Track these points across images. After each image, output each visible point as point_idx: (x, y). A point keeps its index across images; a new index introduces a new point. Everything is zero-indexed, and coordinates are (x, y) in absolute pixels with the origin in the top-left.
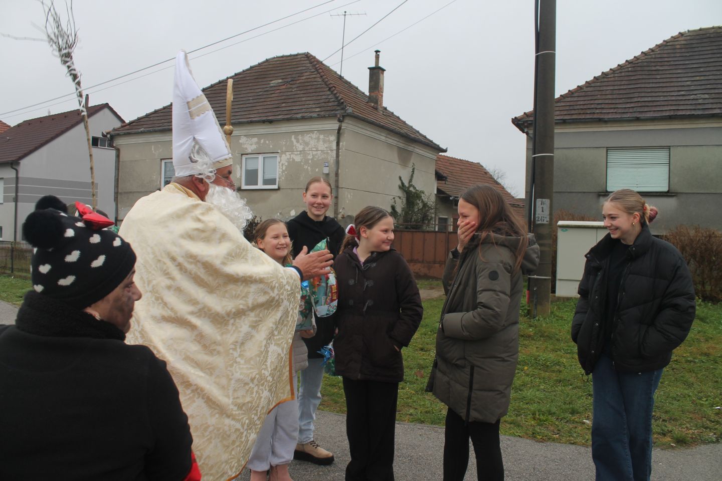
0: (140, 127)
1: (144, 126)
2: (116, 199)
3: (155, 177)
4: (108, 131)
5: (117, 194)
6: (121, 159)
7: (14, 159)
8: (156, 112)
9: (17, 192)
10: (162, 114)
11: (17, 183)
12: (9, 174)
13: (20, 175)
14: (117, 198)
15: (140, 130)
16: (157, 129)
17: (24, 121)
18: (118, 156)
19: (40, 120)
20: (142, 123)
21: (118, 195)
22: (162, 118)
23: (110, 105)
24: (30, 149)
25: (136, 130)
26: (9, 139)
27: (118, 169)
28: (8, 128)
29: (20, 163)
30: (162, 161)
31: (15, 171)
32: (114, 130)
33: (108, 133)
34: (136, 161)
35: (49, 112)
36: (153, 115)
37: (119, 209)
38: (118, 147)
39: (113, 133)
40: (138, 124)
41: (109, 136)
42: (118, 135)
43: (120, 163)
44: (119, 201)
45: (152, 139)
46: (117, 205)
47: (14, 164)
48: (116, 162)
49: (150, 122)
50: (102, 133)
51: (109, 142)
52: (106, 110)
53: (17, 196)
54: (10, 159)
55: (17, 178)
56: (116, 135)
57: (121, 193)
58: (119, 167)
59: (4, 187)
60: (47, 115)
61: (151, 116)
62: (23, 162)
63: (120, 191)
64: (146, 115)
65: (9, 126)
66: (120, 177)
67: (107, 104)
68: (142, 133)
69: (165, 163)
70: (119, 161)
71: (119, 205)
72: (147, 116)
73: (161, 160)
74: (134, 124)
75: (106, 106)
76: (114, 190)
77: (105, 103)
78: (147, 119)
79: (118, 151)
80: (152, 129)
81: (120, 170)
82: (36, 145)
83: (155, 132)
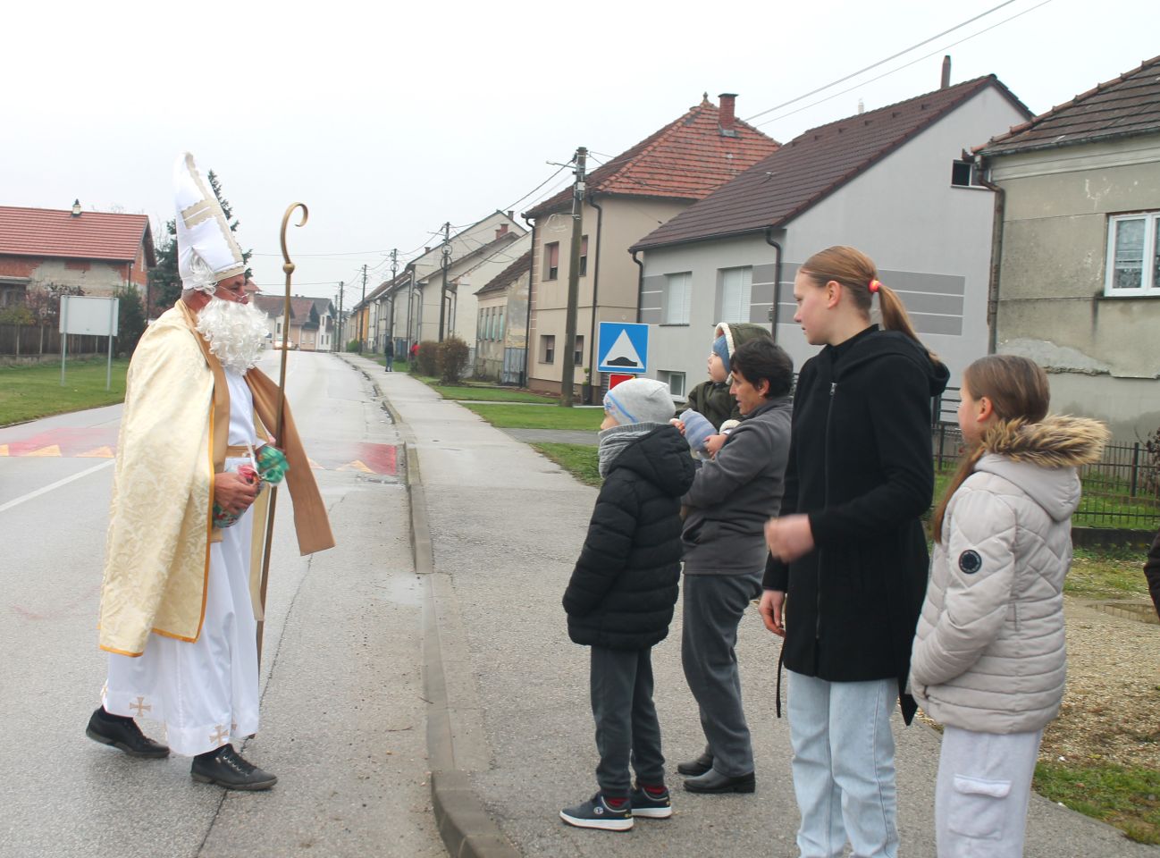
0: (1055, 132)
1: (1068, 130)
2: (992, 318)
3: (1090, 260)
4: (977, 145)
5: (994, 303)
6: (1007, 218)
7: (771, 222)
8: (1101, 90)
9: (777, 299)
10: (1117, 95)
11: (778, 278)
12: (762, 256)
13: (785, 260)
14: (995, 313)
15: (1054, 141)
16: (1097, 134)
17: (808, 132)
18: (1000, 209)
19: (840, 127)
20: (1064, 122)
21: (996, 309)
22: (1115, 104)
23: (999, 79)
24: (810, 197)
25: (1046, 141)
26: (771, 176)
27: (1000, 242)
28: (776, 149)
29: (785, 230)
30: (1111, 218)
31: (774, 250)
32: (993, 142)
33: (976, 152)
34: (1043, 219)
35: (861, 106)
36: (1093, 100)
37: (999, 342)
38: (1001, 185)
39: (988, 151)
40: (1053, 124)
41: (978, 159)
42: (1002, 155)
43: (1006, 226)
44: (999, 323)
45: (1084, 161)
46: (993, 332)
47: (772, 234)
48: (995, 223)
49: (1084, 118)
50: (964, 151)
51: (978, 173)
52: (990, 94)
53: (776, 307)
54: (765, 223)
55: (779, 266)
56: (994, 156)
57: (1004, 303)
58: (1001, 236)
59: (753, 287)
60: (857, 113)
61: (1087, 102)
62: (793, 229)
63: (1002, 297)
64: (1075, 100)
65: (778, 145)
66: (1003, 263)
67: (993, 76)
68: (1061, 147)
69: (1120, 223)
70: (1002, 222)
71: (999, 335)
72: (1079, 102)
73: (1108, 215)
74: (1043, 124)
75: (991, 81)
76: (987, 296)
77: (986, 74)
78: (1075, 110)
79: (1001, 195)
80: (1083, 135)
81: (1004, 242)
82: (823, 188)
83: (1093, 142)
